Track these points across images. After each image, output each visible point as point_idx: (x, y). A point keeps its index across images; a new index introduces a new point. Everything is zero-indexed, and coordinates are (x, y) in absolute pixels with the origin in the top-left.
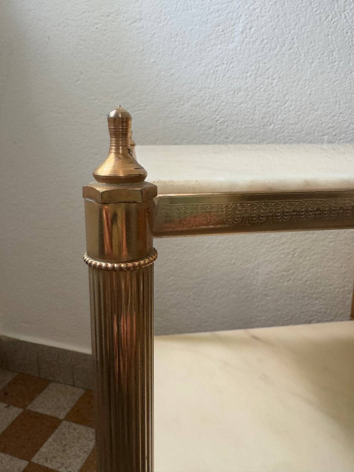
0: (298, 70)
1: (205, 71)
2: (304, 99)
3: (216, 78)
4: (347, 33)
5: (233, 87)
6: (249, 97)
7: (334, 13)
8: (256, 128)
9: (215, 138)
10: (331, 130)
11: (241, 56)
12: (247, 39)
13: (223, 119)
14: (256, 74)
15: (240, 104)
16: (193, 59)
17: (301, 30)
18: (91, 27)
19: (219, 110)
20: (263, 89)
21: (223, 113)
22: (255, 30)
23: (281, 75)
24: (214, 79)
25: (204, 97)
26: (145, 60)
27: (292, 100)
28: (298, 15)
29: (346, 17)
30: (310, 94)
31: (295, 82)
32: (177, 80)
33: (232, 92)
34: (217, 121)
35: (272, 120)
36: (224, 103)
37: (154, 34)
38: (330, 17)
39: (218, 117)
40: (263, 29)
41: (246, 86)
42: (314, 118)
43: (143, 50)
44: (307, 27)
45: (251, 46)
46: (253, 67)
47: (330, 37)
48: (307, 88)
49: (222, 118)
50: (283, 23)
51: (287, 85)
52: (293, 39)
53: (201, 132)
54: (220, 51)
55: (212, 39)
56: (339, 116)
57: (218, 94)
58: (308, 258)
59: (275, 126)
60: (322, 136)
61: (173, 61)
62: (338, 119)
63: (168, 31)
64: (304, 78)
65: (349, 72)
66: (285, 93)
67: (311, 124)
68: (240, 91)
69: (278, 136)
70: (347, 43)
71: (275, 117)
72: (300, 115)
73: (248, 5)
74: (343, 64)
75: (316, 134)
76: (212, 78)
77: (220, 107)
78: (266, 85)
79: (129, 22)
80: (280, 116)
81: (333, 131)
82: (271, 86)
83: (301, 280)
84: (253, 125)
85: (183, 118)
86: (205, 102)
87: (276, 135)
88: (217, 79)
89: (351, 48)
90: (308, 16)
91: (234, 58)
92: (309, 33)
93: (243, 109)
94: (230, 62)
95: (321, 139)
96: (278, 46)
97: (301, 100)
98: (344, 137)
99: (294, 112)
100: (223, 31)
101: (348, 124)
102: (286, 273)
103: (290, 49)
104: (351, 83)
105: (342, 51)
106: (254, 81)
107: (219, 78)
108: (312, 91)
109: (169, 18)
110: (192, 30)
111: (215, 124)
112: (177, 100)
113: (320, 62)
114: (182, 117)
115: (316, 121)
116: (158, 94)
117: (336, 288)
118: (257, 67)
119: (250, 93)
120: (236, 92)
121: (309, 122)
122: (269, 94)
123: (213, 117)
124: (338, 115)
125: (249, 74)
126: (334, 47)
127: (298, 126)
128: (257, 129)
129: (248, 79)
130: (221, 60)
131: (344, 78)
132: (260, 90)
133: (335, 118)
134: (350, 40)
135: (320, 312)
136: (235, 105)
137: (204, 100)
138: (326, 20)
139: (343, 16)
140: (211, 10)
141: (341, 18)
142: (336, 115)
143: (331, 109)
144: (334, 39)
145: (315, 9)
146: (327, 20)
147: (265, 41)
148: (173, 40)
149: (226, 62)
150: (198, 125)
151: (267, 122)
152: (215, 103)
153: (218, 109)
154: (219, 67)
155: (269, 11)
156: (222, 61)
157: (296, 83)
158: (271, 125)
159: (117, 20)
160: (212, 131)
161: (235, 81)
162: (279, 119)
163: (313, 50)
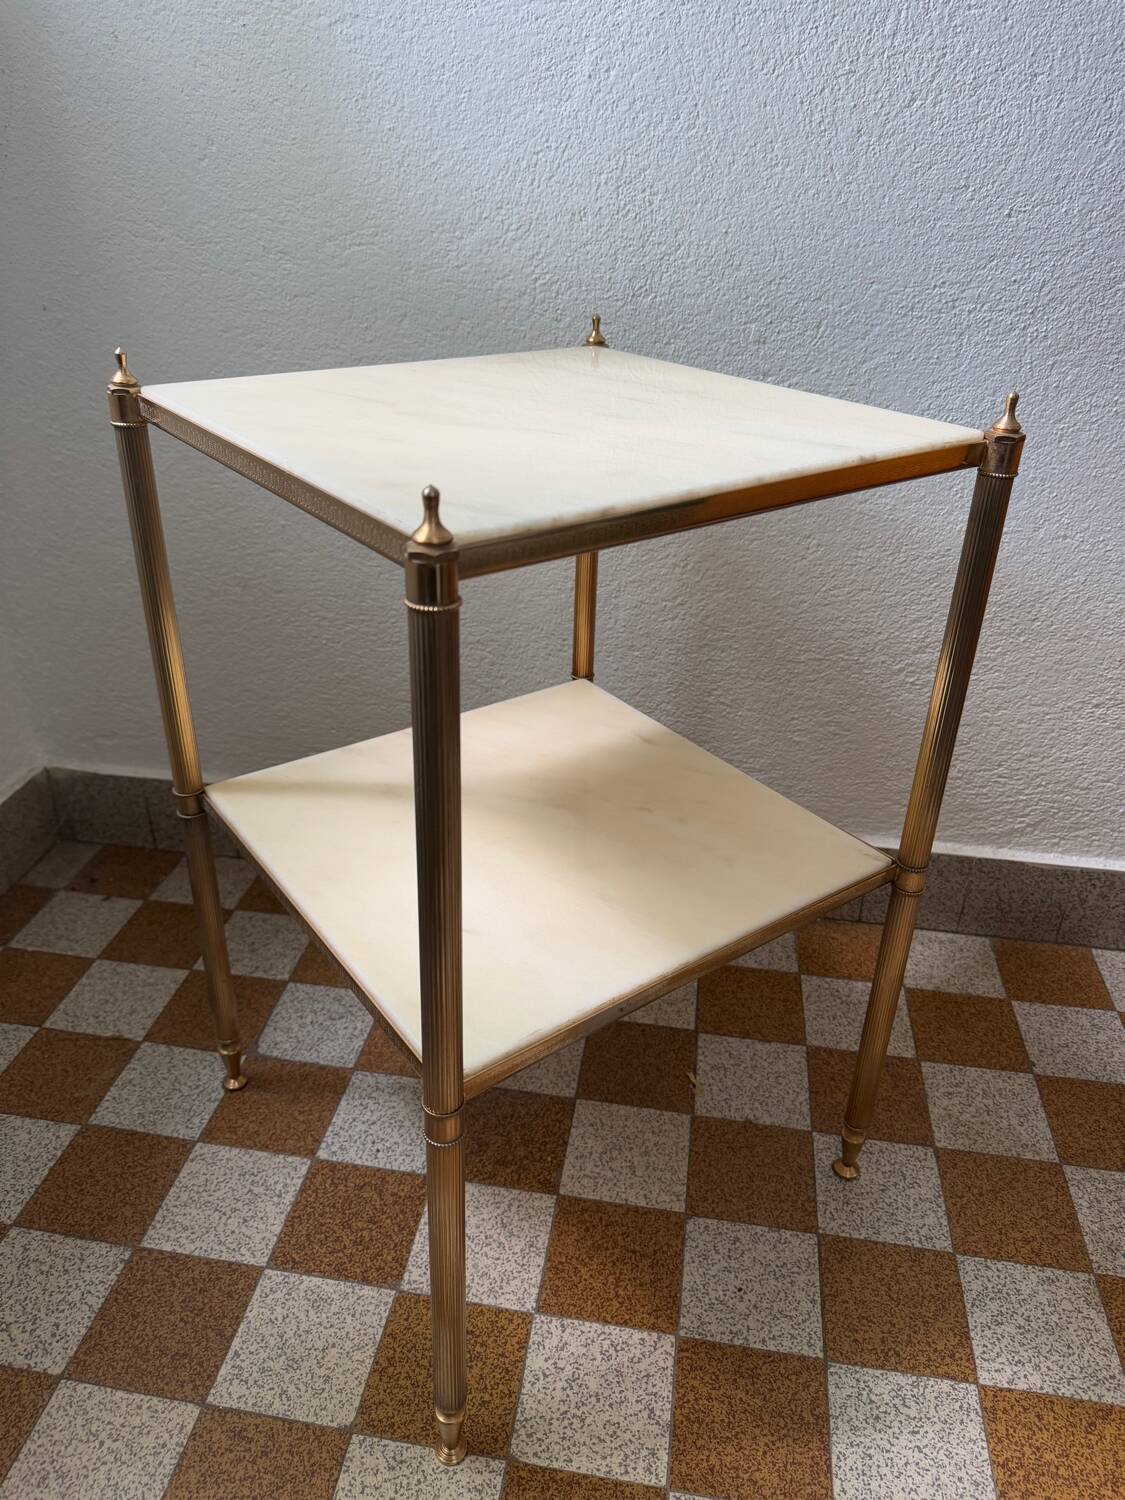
0: (704, 176)
1: (508, 161)
2: (714, 243)
3: (534, 179)
4: (802, 103)
5: (569, 204)
6: (603, 230)
7: (778, 55)
8: (618, 300)
9: (532, 319)
10: (764, 311)
11: (587, 134)
12: (601, 95)
13: (548, 277)
14: (618, 179)
15: (585, 245)
16: (481, 129)
17: (713, 87)
18: (228, 21)
19: (540, 256)
20: (631, 215)
21: (550, 263)
22: (616, 76)
23: (670, 185)
24: (528, 183)
25: (506, 223)
26: (369, 121)
27: (691, 243)
28: (706, 51)
29: (801, 68)
30: (726, 232)
31: (696, 203)
32: (446, 175)
33: (568, 217)
34: (536, 279)
35: (650, 285)
36: (551, 240)
37: (391, 57)
38: (773, 61)
39: (537, 271)
40: (636, 75)
41: (598, 205)
42: (732, 286)
43: (364, 97)
44: (724, 81)
45: (609, 111)
46: (613, 162)
47: (768, 108)
48: (720, 218)
49: (547, 273)
50: (676, 65)
51: (681, 207)
52: (696, 105)
53: (502, 304)
54: (542, 118)
55: (523, 87)
56: (780, 284)
57: (538, 218)
58: (710, 573)
59: (656, 297)
60: (745, 323)
61: (435, 131)
62: (777, 290)
63: (423, 54)
64: (715, 197)
65: (802, 190)
66: (677, 226)
67: (727, 297)
68: (585, 214)
69: (662, 320)
70: (802, 125)
71: (656, 278)
72: (706, 277)
73: (603, 13)
74: (791, 171)
75: (735, 319)
76: (525, 180)
77: (543, 250)
78: (640, 207)
79: (325, 21)
80: (665, 275)
81: (768, 313)
82: (649, 210)
83: (697, 615)
84: (610, 293)
85: (462, 269)
86: (510, 234)
87: (658, 317)
88: (536, 183)
89: (807, 138)
90: (727, 55)
91: (572, 139)
92: (729, 96)
93: (589, 256)
94: (564, 145)
95: (744, 330)
96: (666, 117)
97: (708, 244)
98: (786, 327)
99: (693, 271)
100: (548, 69)
101: (794, 302)
102: (669, 604)
103: (688, 129)
104: (804, 214)
105: (790, 141)
106: (615, 196)
107: (540, 179)
108: (729, 227)
109: (423, 20)
110: (478, 57)
111: (533, 286)
112: (446, 227)
113: (747, 164)
114: (458, 267)
115: (736, 292)
116: (404, 207)
117: (758, 628)
118: (621, 163)
119: (607, 221)
120: (577, 218)
121: (722, 292)
122: (645, 227)
123: (528, 270)
124: (777, 281)
125: (604, 176)
126: (775, 132)
127: (702, 300)
128: (620, 303)
129: (603, 188)
130: (544, 139)
131: (791, 202)
132: (627, 214)
133: (773, 287)
134: (807, 121)
135: (730, 674)
136: (573, 246)
137: (507, 230)
138: (763, 69)
139: (796, 66)
140: (521, 14)
141: (792, 68)
142: (774, 280)
143: (764, 268)
144: (776, 114)
145: (741, 42)
146: (765, 70)
147: (638, 105)
148: (435, 78)
149: (554, 145)
150: (496, 286)
151: (641, 287)
152: (531, 238)
153: (537, 253)
154: (541, 155)
155: (648, 33)
156: (547, 141)
157: (699, 205)
158: (648, 295)
159: (294, 12)
160: (525, 301)
161: (575, 191)
162: (663, 282)
163: (734, 135)
